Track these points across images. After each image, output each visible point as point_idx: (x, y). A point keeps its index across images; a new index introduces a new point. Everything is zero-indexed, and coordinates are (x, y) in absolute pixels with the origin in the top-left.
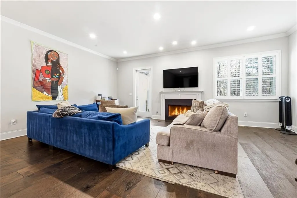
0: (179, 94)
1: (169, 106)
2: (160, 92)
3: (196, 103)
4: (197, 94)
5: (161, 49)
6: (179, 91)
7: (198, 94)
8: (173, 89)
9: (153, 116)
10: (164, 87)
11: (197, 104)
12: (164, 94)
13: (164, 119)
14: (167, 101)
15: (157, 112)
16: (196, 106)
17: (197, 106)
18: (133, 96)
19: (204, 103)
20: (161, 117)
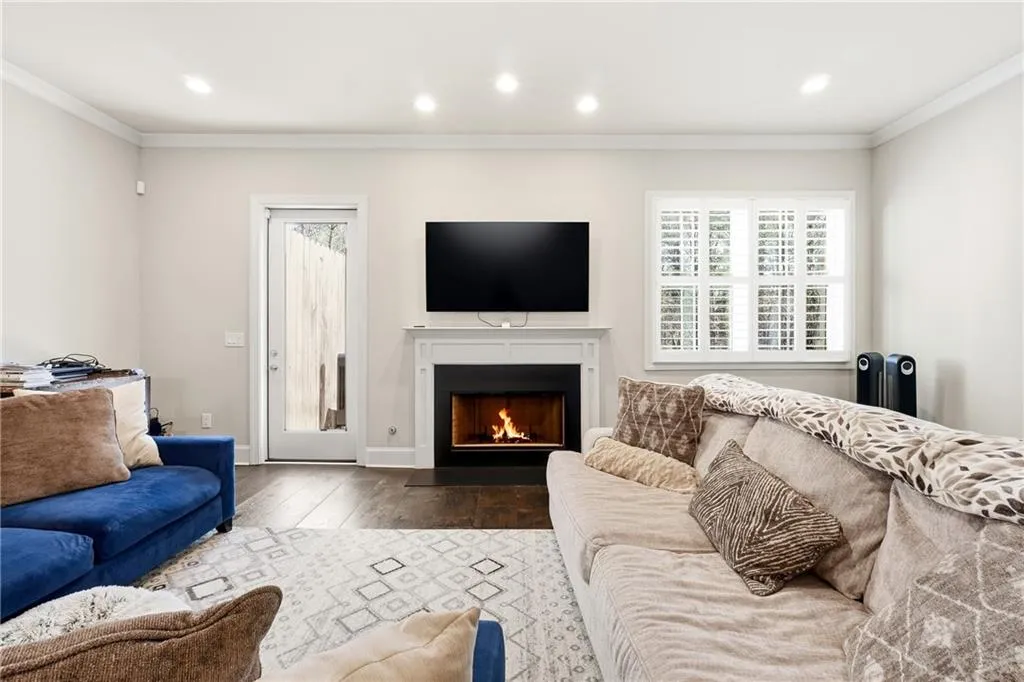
0: (506, 341)
1: (454, 399)
2: (408, 330)
3: (649, 398)
4: (586, 341)
5: (426, 105)
6: (506, 326)
7: (591, 341)
8: (474, 315)
9: (370, 450)
10: (430, 308)
11: (663, 406)
12: (428, 342)
13: (431, 465)
14: (443, 373)
15: (393, 432)
16: (656, 417)
17: (664, 415)
18: (246, 349)
19: (702, 397)
20: (413, 454)
